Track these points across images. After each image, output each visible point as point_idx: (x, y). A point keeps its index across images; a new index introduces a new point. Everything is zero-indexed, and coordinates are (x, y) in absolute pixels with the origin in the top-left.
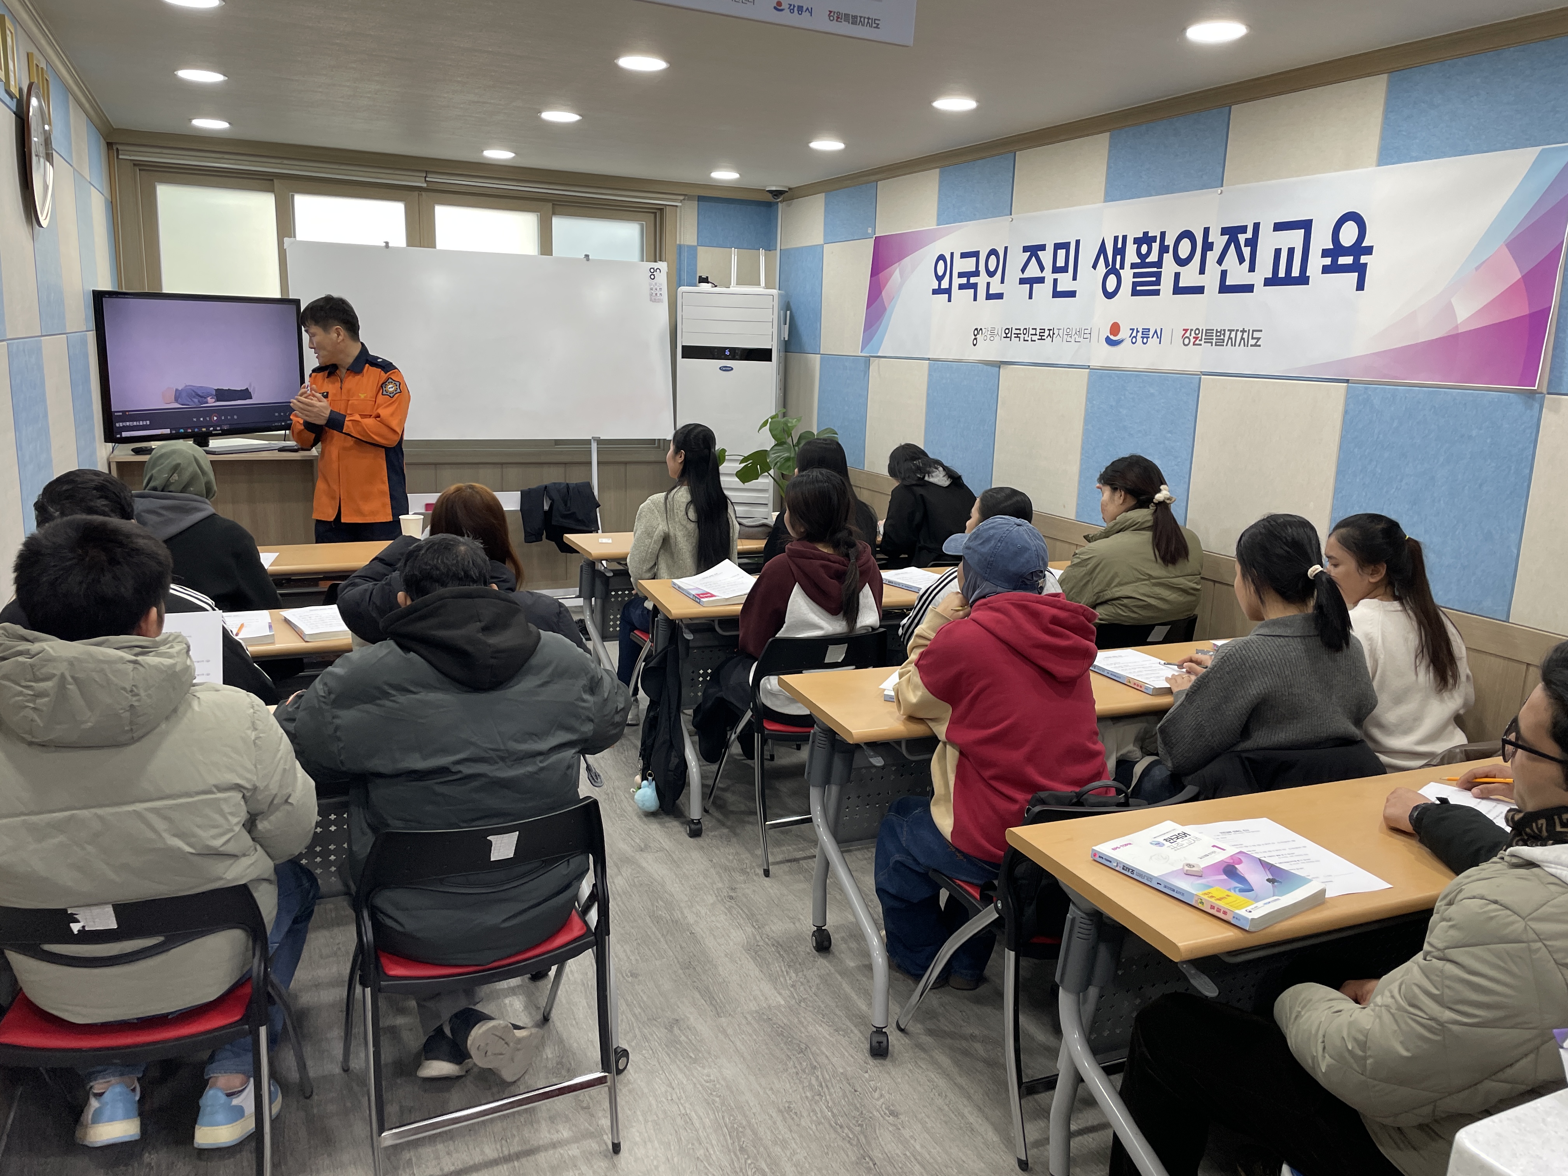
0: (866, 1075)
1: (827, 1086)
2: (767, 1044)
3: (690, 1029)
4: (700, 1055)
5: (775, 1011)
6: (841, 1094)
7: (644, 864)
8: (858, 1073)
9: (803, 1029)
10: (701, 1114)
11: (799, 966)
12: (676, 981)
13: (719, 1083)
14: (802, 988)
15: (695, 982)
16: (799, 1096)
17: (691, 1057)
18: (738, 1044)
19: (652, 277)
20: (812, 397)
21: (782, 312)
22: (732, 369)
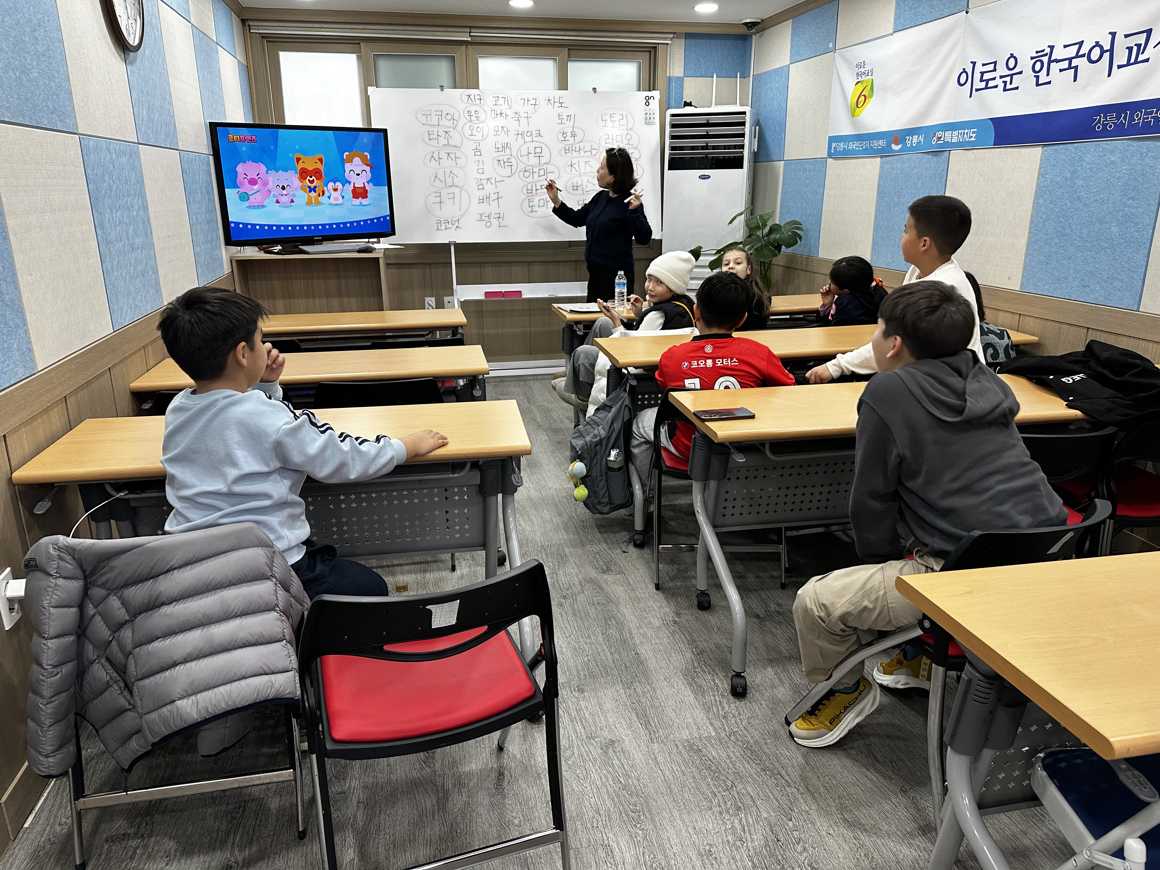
0: (790, 823)
1: (749, 830)
2: (694, 777)
3: (624, 753)
4: (630, 781)
5: (705, 742)
6: (762, 842)
7: (604, 585)
8: (782, 820)
9: (731, 765)
10: (623, 847)
12: (617, 700)
13: (644, 815)
14: (733, 721)
15: (634, 703)
16: (720, 840)
17: (621, 782)
18: (667, 774)
19: (647, 104)
20: (776, 198)
21: (753, 128)
22: (710, 177)
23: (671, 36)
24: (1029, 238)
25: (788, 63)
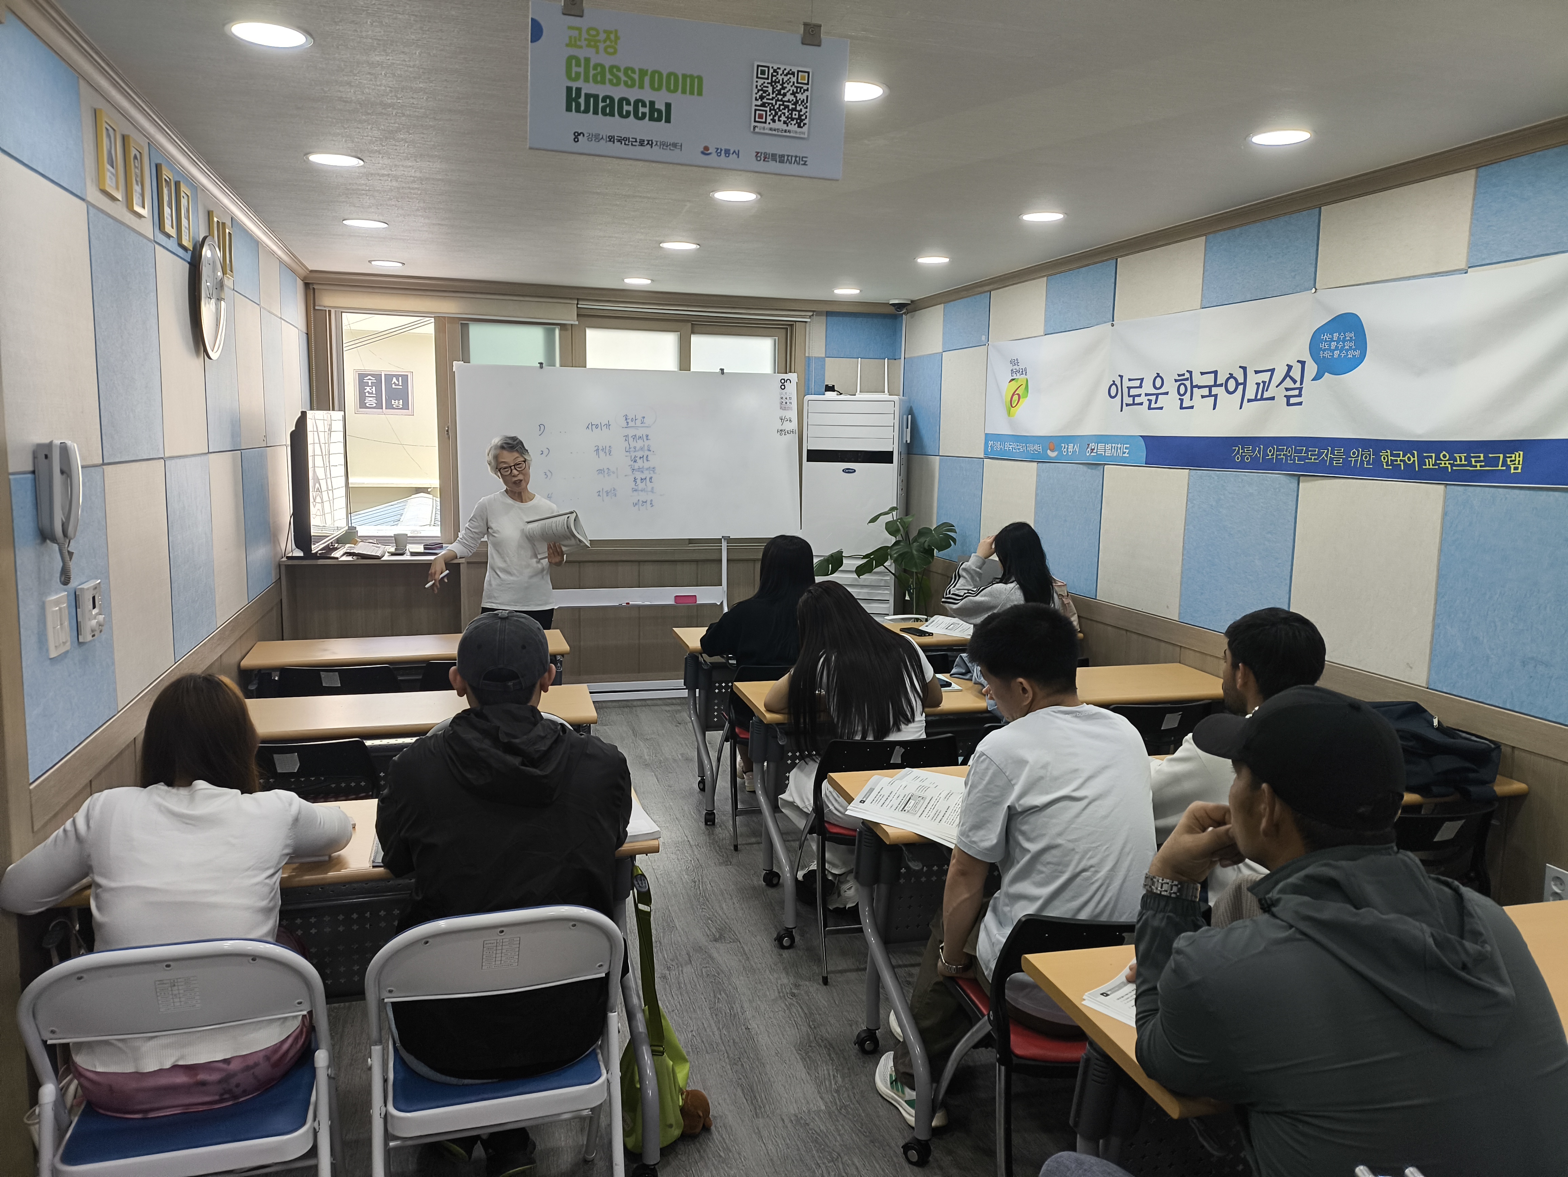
2: (798, 1150)
3: (726, 1128)
4: (730, 1154)
5: (814, 1116)
7: (715, 955)
9: (838, 1138)
11: (846, 1071)
12: (722, 1076)
14: (845, 1095)
15: (740, 1079)
17: (721, 1156)
18: (770, 1147)
19: (783, 387)
20: (932, 497)
21: (905, 417)
22: (855, 471)
23: (811, 314)
24: (1183, 565)
25: (941, 351)
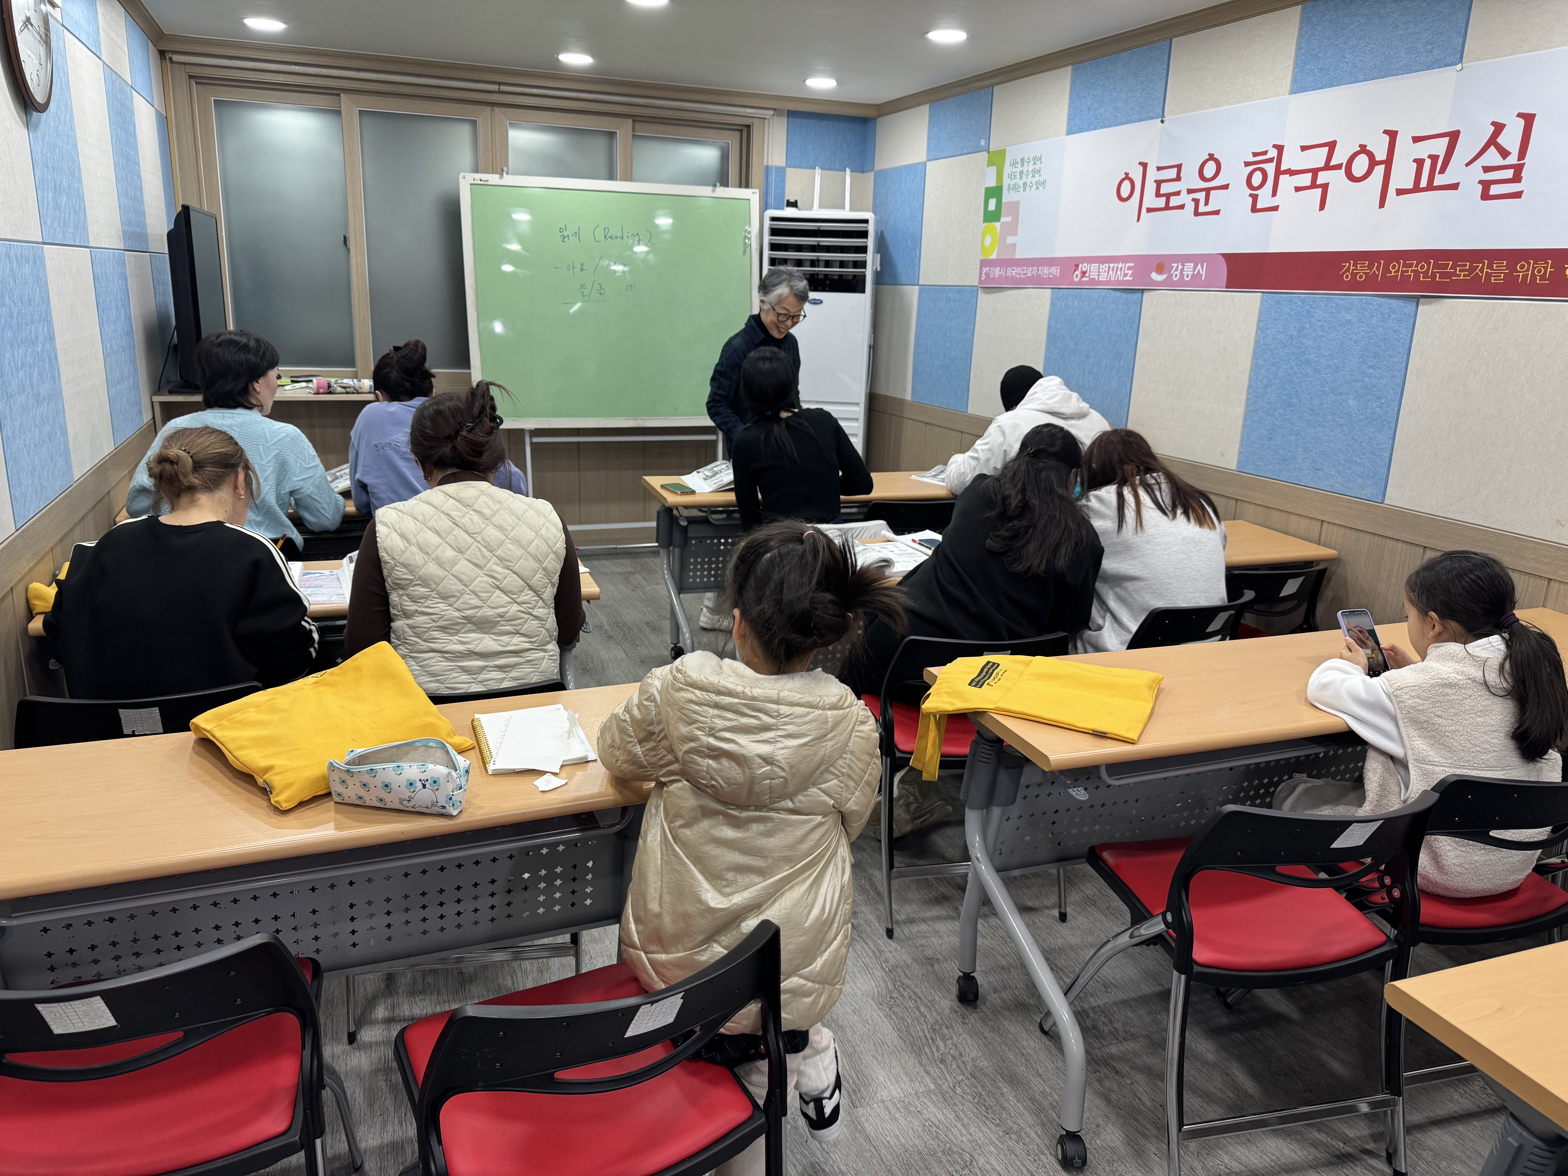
20: (909, 330)
21: (876, 240)
22: (822, 300)
23: (771, 113)
24: (1247, 406)
25: (925, 160)
